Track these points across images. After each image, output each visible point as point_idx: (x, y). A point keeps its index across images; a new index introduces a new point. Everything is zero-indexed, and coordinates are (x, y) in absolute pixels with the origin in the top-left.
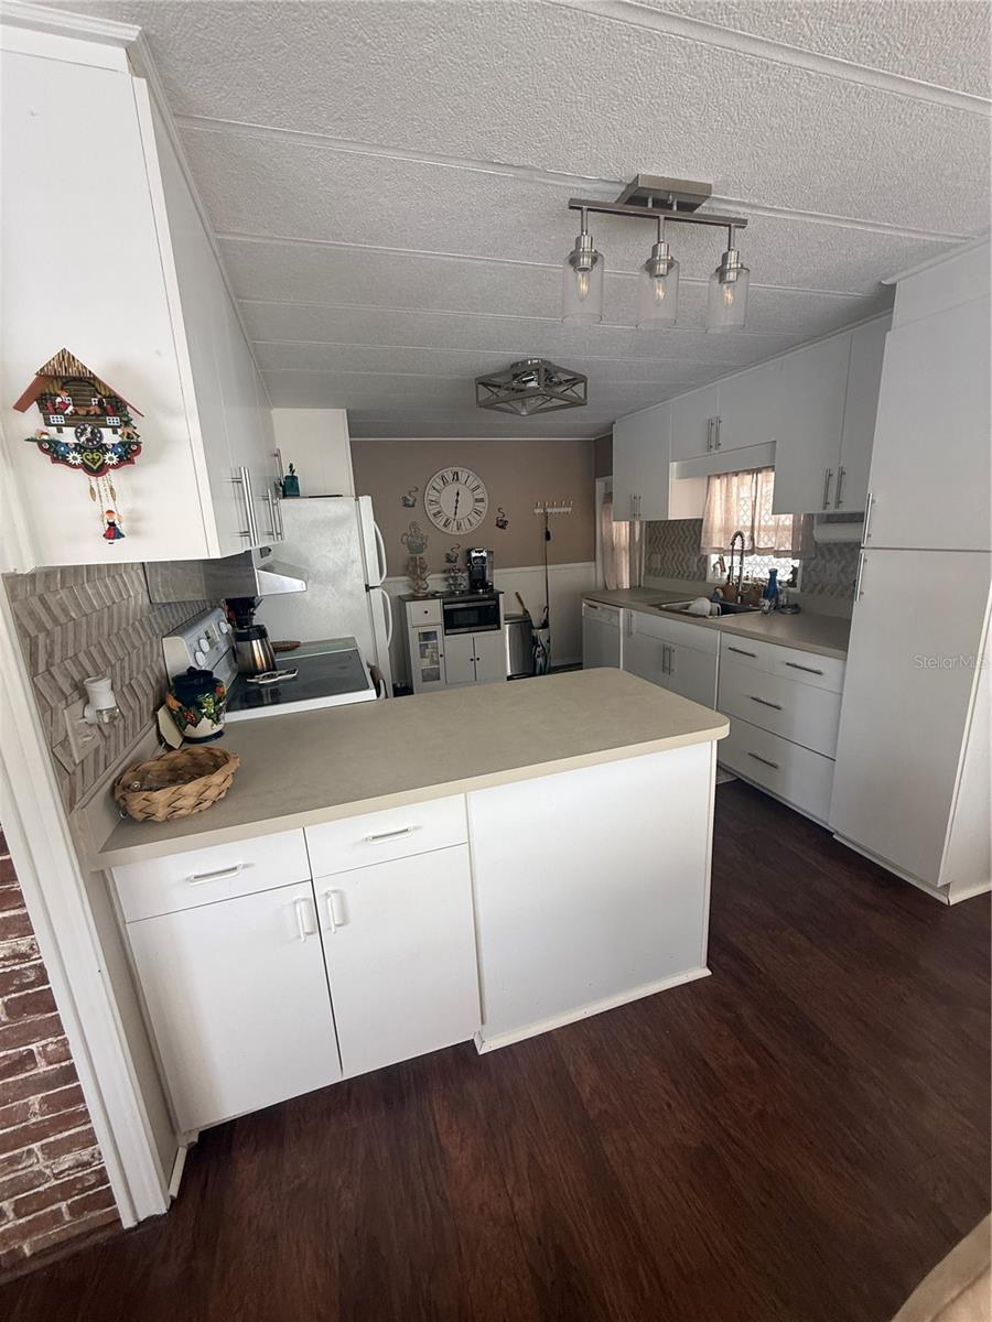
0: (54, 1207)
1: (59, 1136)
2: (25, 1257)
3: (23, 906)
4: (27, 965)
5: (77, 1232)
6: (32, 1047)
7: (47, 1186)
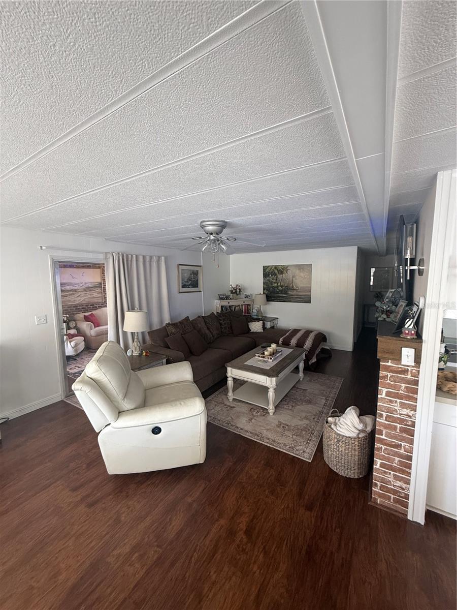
0: (390, 495)
1: (399, 475)
2: (377, 503)
3: (416, 403)
4: (410, 419)
5: (392, 507)
6: (402, 443)
7: (390, 487)
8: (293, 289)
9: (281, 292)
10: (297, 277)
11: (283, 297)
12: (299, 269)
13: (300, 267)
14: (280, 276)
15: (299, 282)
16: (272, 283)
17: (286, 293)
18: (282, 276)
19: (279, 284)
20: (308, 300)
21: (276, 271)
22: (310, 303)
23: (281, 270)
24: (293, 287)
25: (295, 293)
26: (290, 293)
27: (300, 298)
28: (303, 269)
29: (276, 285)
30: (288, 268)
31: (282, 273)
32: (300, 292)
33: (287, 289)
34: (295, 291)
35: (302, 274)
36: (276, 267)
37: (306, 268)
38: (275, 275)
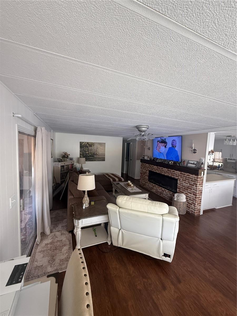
8: (96, 154)
9: (91, 156)
10: (99, 149)
11: (92, 159)
12: (100, 145)
13: (100, 144)
14: (90, 148)
15: (100, 151)
16: (85, 151)
17: (93, 157)
18: (91, 148)
19: (89, 152)
20: (103, 160)
21: (88, 145)
22: (105, 161)
23: (91, 145)
24: (97, 153)
25: (98, 156)
26: (95, 156)
27: (100, 159)
28: (102, 145)
29: (88, 152)
30: (95, 144)
31: (91, 146)
32: (100, 156)
33: (94, 154)
34: (98, 155)
35: (101, 148)
36: (88, 143)
37: (103, 145)
38: (87, 147)
